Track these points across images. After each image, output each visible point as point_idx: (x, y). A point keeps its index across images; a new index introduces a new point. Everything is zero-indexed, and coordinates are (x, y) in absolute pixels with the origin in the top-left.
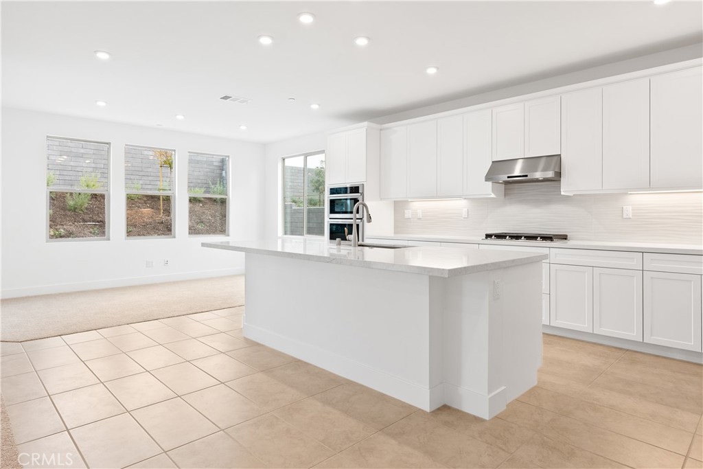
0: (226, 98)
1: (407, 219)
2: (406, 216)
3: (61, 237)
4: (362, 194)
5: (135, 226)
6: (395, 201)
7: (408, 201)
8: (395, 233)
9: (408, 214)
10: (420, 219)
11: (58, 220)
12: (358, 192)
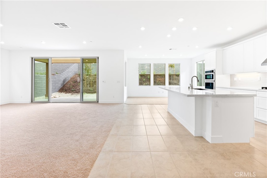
0: (170, 49)
1: (235, 81)
2: (235, 80)
3: (146, 85)
4: (215, 73)
5: (162, 83)
6: (231, 75)
7: (234, 74)
8: (231, 86)
9: (235, 79)
10: (240, 81)
11: (146, 81)
12: (213, 72)
